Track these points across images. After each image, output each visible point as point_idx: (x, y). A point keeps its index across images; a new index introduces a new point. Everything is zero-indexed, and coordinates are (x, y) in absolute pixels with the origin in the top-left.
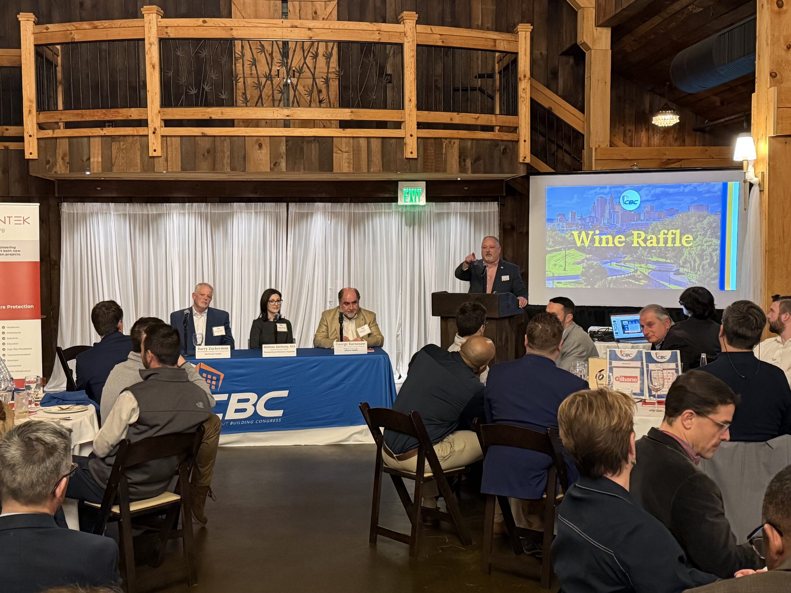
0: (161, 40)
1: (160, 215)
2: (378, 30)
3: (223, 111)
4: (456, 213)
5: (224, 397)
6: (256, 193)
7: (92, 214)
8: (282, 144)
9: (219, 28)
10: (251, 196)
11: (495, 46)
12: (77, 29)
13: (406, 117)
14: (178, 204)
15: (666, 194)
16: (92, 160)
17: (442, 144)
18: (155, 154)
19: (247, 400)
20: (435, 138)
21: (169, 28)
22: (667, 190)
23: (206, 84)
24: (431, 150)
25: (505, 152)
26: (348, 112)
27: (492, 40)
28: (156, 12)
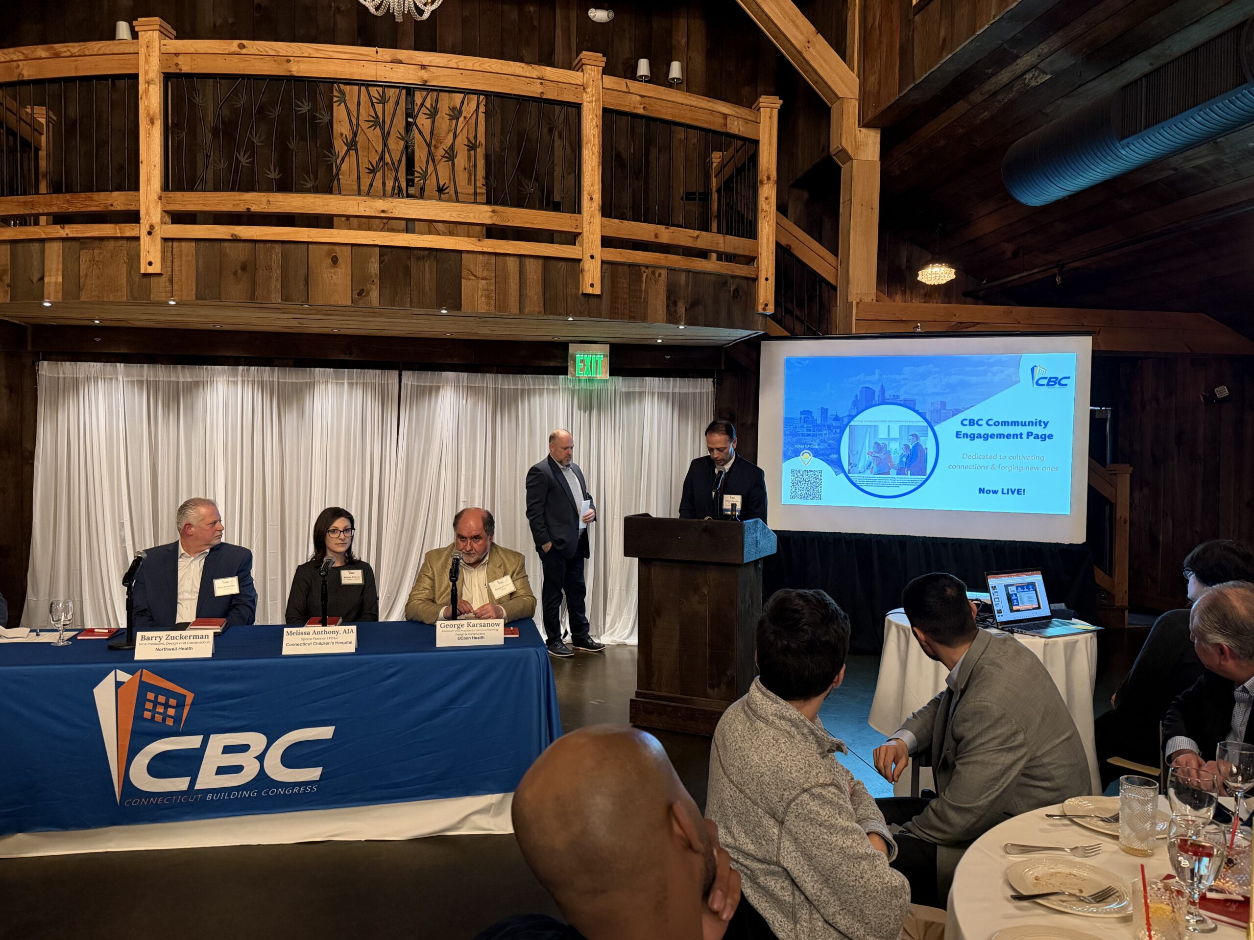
0: (167, 77)
1: (197, 384)
2: (539, 78)
3: (270, 199)
4: (653, 394)
5: (193, 742)
6: (351, 353)
7: (88, 379)
8: (373, 260)
9: (268, 58)
10: (343, 357)
11: (726, 125)
12: (27, 59)
13: (584, 226)
14: (226, 367)
16: (46, 280)
17: (641, 276)
18: (151, 270)
19: (245, 748)
20: (630, 265)
21: (180, 57)
23: (242, 154)
24: (624, 283)
25: (736, 295)
26: (486, 211)
27: (722, 116)
28: (157, 27)
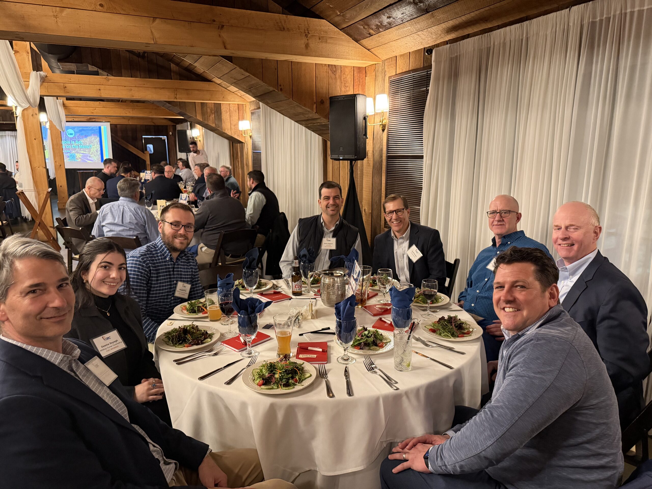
15: (84, 130)
22: (84, 128)
